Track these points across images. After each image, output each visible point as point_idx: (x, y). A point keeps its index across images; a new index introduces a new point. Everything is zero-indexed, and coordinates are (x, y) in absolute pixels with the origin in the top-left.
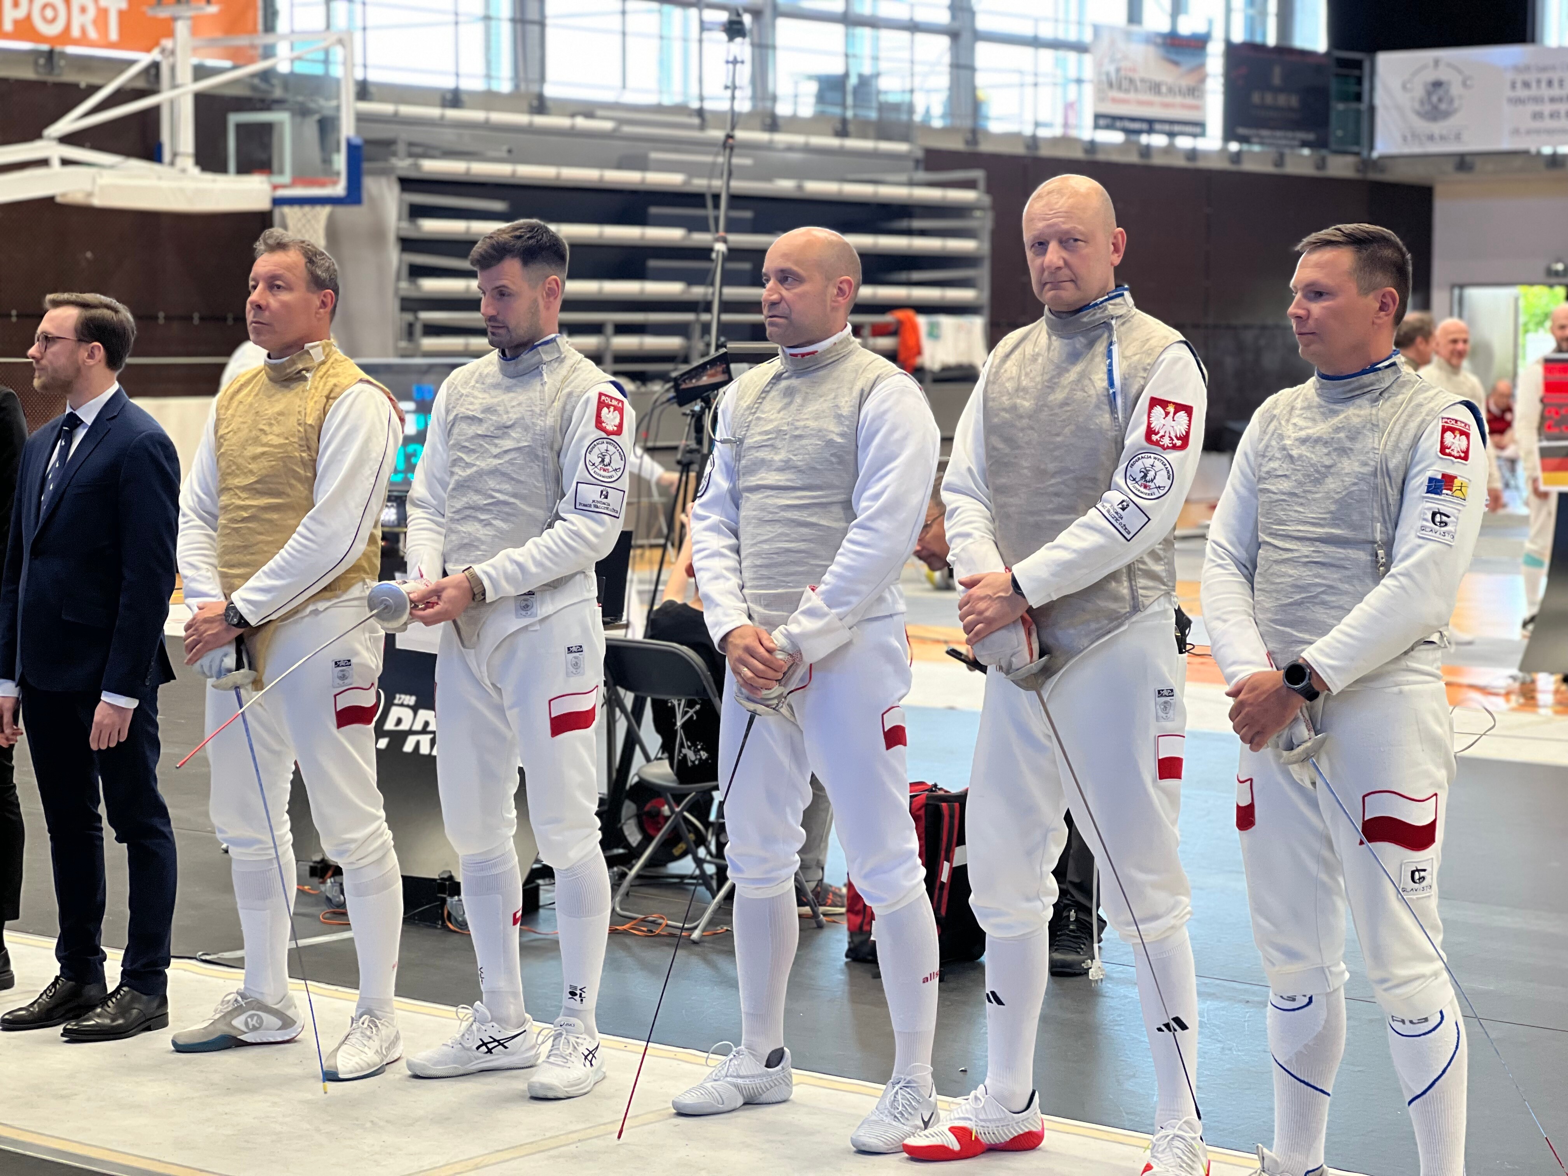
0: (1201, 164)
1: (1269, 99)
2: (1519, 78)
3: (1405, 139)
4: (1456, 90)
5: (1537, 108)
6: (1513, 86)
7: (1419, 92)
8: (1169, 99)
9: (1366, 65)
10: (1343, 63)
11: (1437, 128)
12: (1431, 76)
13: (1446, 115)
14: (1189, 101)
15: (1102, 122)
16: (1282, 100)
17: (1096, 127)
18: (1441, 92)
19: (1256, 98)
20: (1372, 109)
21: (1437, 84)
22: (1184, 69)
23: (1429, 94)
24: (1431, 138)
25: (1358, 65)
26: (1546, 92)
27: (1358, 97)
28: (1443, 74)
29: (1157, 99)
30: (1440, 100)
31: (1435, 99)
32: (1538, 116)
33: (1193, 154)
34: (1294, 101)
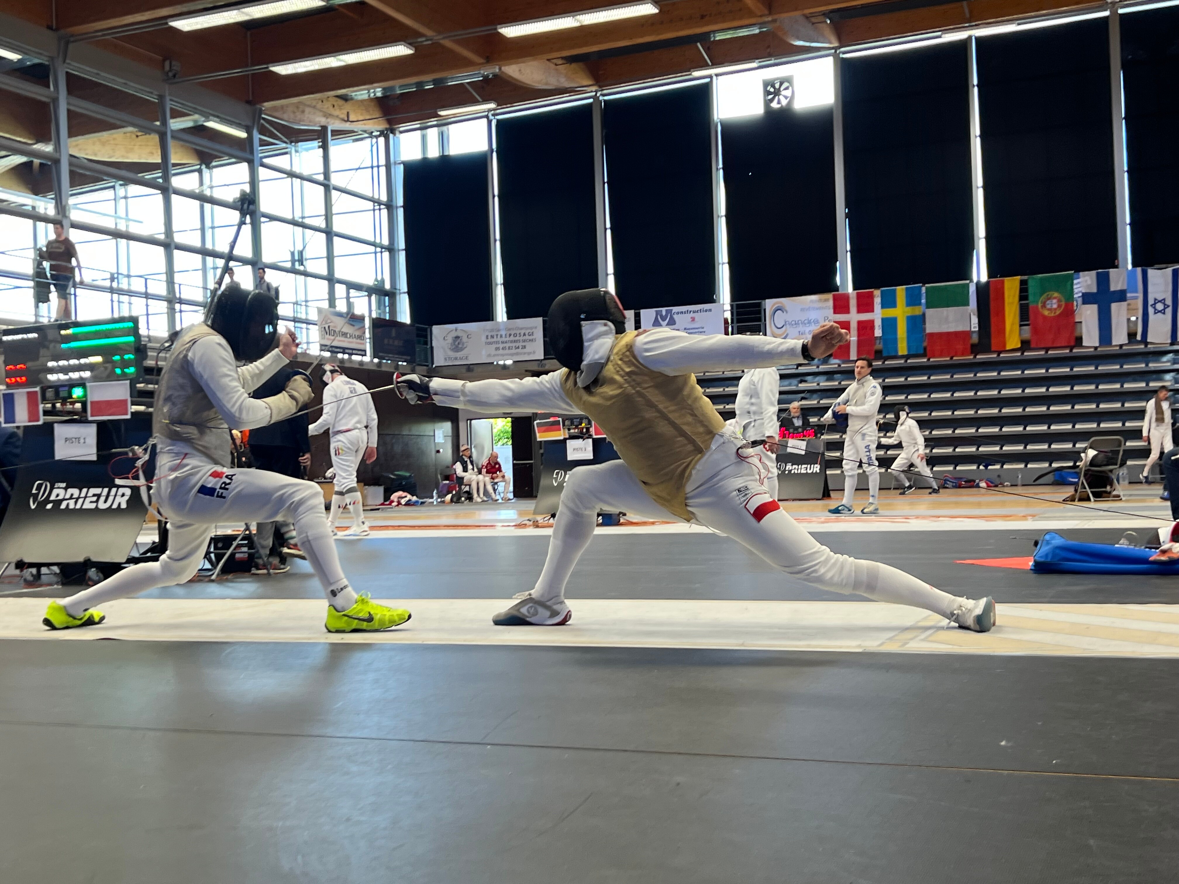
0: (365, 367)
1: (391, 342)
2: (490, 334)
3: (446, 359)
4: (465, 339)
5: (497, 346)
6: (487, 336)
7: (450, 340)
8: (351, 340)
9: (429, 330)
10: (418, 329)
11: (459, 355)
12: (454, 334)
13: (462, 349)
14: (359, 341)
15: (323, 348)
16: (396, 343)
17: (321, 350)
18: (459, 341)
19: (386, 341)
20: (432, 348)
21: (457, 337)
22: (356, 327)
23: (454, 341)
24: (456, 359)
25: (425, 330)
26: (499, 339)
27: (426, 343)
28: (459, 334)
29: (346, 339)
30: (459, 344)
31: (457, 343)
32: (497, 349)
33: (361, 363)
34: (401, 343)
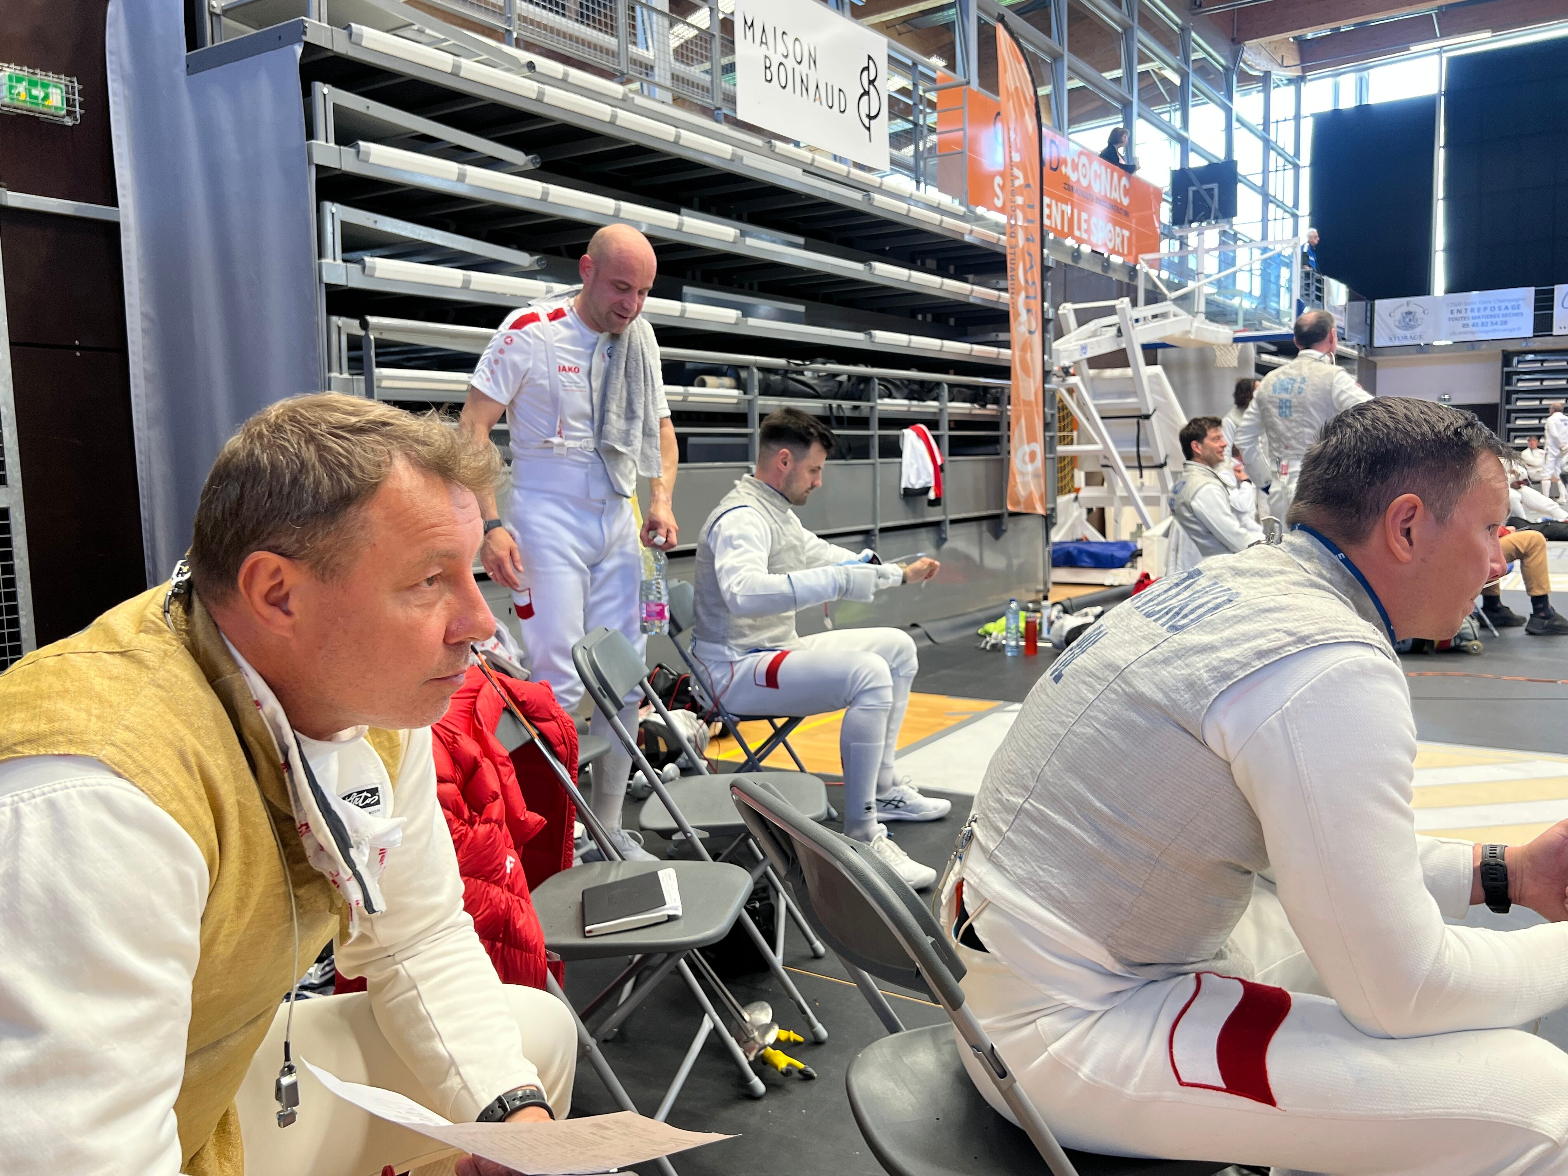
2: (1455, 309)
3: (1391, 338)
5: (1465, 322)
6: (1452, 312)
7: (1398, 317)
9: (1371, 307)
11: (1408, 333)
12: (1405, 309)
18: (1411, 316)
20: (1371, 325)
23: (1404, 318)
24: (1406, 338)
26: (1469, 314)
28: (1411, 308)
30: (1410, 320)
31: (1407, 320)
32: (1464, 326)
